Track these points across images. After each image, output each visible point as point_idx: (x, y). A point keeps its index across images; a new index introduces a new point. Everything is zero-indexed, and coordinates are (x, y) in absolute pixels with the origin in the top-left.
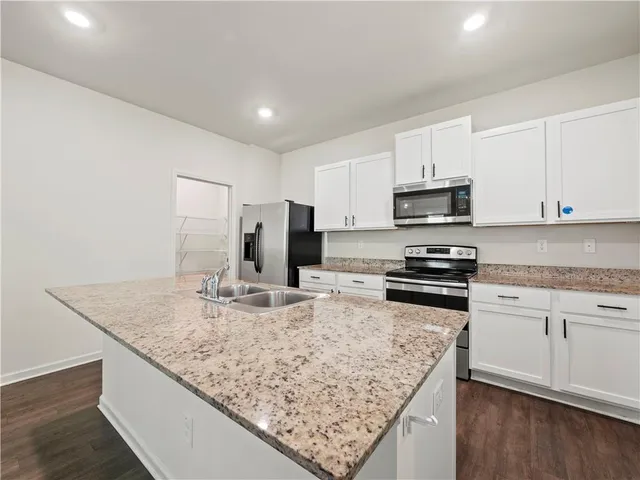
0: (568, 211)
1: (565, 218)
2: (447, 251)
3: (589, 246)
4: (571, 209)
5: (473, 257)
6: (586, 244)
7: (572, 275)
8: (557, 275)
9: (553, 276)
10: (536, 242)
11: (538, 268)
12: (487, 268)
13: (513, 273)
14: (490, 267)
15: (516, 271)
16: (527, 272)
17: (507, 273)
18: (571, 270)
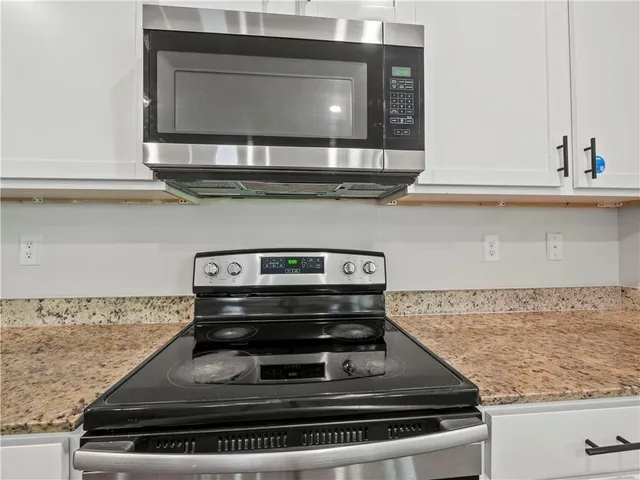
2: (317, 266)
3: (556, 248)
4: (603, 162)
6: (551, 244)
7: (536, 304)
8: (516, 305)
9: (511, 309)
10: (483, 240)
11: (488, 294)
12: (400, 304)
13: (447, 308)
14: (405, 298)
15: (452, 305)
16: (471, 305)
17: (439, 309)
18: (536, 293)
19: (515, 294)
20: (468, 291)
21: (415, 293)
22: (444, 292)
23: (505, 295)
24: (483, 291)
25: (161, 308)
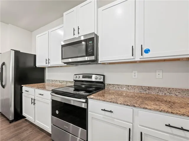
0: (147, 51)
1: (146, 55)
2: (91, 77)
3: (159, 75)
4: (149, 50)
5: (102, 80)
6: (157, 73)
7: (149, 91)
8: (142, 91)
9: (140, 92)
10: (132, 72)
11: (133, 87)
12: (109, 86)
13: (120, 89)
14: (110, 85)
15: (122, 88)
16: (127, 89)
17: (118, 89)
18: (149, 88)
19: (142, 87)
20: (126, 85)
21: (112, 84)
22: (120, 85)
23: (138, 88)
24: (131, 86)
25: (71, 83)
